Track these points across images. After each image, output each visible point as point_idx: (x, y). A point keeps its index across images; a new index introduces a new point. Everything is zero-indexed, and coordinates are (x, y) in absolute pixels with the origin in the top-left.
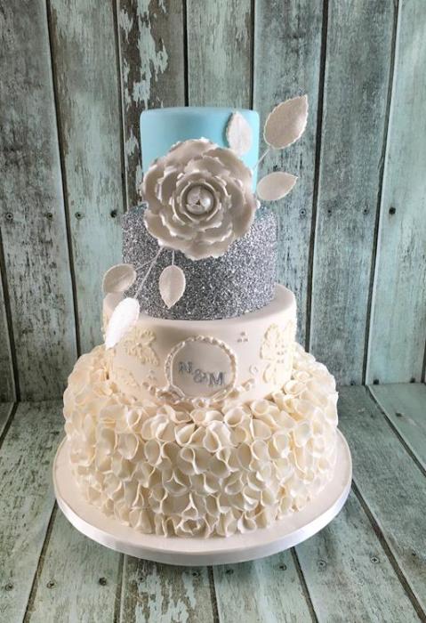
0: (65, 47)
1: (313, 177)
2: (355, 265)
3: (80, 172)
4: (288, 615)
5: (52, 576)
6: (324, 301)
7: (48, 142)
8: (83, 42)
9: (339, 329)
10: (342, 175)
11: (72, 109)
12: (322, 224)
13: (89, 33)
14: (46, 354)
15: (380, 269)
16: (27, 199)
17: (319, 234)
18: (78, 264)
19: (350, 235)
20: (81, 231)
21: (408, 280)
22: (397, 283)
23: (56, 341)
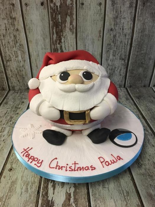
4: (125, 192)
5: (12, 165)
6: (137, 50)
9: (142, 63)
14: (18, 71)
17: (138, 16)
18: (28, 30)
20: (28, 13)
23: (21, 65)
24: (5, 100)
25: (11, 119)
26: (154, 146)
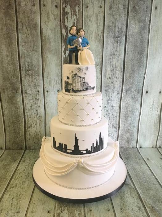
0: (45, 40)
1: (122, 81)
2: (135, 109)
3: (48, 78)
5: (33, 209)
6: (124, 121)
7: (39, 68)
8: (51, 38)
9: (128, 129)
10: (131, 81)
11: (47, 58)
12: (124, 96)
13: (53, 36)
14: (35, 135)
15: (143, 111)
16: (32, 86)
17: (123, 99)
18: (47, 106)
19: (133, 99)
20: (48, 96)
21: (152, 115)
22: (148, 115)
23: (38, 131)
24: (23, 158)
25: (29, 174)
26: (134, 197)
